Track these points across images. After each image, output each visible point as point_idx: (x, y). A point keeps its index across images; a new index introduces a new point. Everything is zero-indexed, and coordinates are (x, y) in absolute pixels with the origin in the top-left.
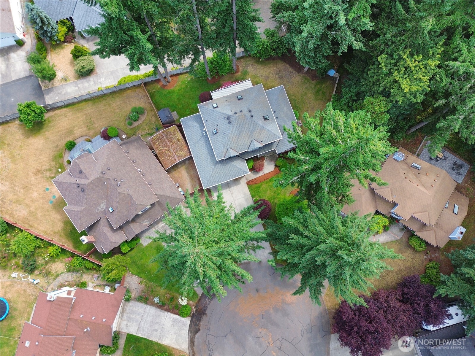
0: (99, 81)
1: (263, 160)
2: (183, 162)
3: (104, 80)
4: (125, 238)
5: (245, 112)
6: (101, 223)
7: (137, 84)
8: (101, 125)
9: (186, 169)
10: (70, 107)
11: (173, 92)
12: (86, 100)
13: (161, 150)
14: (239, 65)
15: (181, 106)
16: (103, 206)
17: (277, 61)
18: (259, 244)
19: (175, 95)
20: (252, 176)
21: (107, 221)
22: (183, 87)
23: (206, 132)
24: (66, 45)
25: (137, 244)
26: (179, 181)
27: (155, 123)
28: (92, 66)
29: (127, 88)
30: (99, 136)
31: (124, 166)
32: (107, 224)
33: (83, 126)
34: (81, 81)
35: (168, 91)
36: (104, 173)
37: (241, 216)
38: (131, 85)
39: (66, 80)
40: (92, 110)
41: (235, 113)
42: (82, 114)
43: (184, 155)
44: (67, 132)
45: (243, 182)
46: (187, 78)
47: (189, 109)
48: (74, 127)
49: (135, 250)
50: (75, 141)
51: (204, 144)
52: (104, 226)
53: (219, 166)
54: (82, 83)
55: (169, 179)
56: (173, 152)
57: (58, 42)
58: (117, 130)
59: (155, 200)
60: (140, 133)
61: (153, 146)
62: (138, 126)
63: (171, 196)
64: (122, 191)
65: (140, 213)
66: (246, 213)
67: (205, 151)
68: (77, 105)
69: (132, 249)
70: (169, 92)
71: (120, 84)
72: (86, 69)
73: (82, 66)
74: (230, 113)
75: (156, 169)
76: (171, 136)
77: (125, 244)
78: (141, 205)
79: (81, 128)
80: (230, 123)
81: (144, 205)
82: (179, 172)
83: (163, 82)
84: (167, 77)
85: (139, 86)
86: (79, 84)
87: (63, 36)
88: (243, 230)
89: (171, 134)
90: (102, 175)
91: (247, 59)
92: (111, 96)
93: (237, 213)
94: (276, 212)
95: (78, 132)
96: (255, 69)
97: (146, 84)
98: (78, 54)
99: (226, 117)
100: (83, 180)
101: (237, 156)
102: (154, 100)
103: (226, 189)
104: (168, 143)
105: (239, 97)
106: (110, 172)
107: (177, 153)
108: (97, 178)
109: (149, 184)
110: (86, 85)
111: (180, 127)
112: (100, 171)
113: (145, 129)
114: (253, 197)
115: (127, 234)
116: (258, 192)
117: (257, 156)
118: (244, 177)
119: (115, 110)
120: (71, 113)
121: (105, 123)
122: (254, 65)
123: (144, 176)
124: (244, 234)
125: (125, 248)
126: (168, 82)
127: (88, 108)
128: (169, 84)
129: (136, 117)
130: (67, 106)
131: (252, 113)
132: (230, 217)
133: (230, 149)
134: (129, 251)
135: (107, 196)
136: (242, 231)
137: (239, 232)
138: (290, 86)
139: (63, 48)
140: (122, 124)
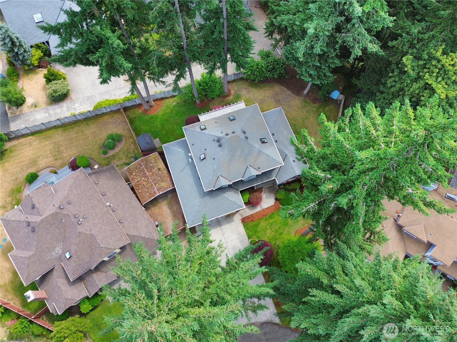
0: (73, 107)
1: (261, 192)
2: (164, 196)
3: (78, 105)
4: (85, 293)
5: (239, 133)
6: (55, 273)
7: (116, 108)
8: (70, 155)
9: (168, 204)
10: (37, 135)
11: (156, 117)
12: (55, 127)
13: (138, 182)
14: (230, 88)
15: (164, 133)
16: (59, 251)
17: (273, 84)
18: (262, 302)
19: (158, 120)
20: (248, 212)
21: (63, 271)
22: (168, 111)
23: (192, 159)
24: (41, 71)
25: (102, 300)
26: (159, 218)
27: (133, 151)
28: (66, 90)
29: (104, 113)
30: (67, 167)
31: (89, 199)
32: (63, 274)
33: (50, 155)
34: (53, 107)
35: (150, 116)
36: (62, 207)
37: (236, 262)
38: (109, 110)
39: (36, 106)
40: (62, 138)
41: (227, 135)
42: (50, 142)
43: (165, 187)
44: (30, 163)
45: (237, 219)
46: (172, 103)
47: (174, 135)
48: (39, 157)
49: (99, 309)
50: (38, 174)
51: (190, 173)
52: (58, 277)
53: (207, 198)
54: (54, 109)
55: (145, 216)
56: (153, 183)
57: (31, 67)
58: (89, 159)
59: (125, 242)
60: (115, 162)
61: (129, 177)
62: (113, 155)
63: (146, 237)
64: (83, 230)
65: (106, 259)
66: (241, 257)
67: (191, 181)
68: (44, 133)
69: (95, 308)
70: (152, 118)
71: (96, 108)
72: (59, 93)
73: (54, 90)
74: (220, 135)
75: (130, 203)
76: (151, 165)
77: (86, 301)
78: (107, 248)
79: (47, 158)
80: (220, 146)
81: (111, 248)
82: (160, 208)
83: (146, 106)
84: (149, 101)
85: (118, 111)
86: (51, 110)
87: (37, 60)
88: (239, 283)
89: (151, 163)
90: (59, 211)
91: (240, 83)
92: (84, 123)
93: (230, 257)
94: (280, 257)
95: (42, 163)
96: (248, 93)
97: (126, 109)
98: (50, 78)
99: (216, 140)
100: (35, 216)
101: (230, 186)
102: (133, 126)
103: (216, 227)
104: (147, 173)
105: (232, 118)
106: (70, 206)
107: (157, 185)
108: (52, 214)
109: (120, 222)
110: (58, 111)
111: (162, 154)
112: (57, 206)
113: (122, 159)
114: (249, 238)
115: (89, 288)
116: (256, 232)
117: (253, 188)
118: (238, 213)
119: (88, 137)
120: (37, 141)
121: (75, 152)
122: (247, 88)
123: (114, 212)
124: (240, 289)
125: (85, 306)
126: (151, 107)
127: (57, 136)
128: (152, 109)
129: (112, 145)
130: (33, 134)
131: (247, 135)
132: (220, 261)
133: (220, 177)
134: (91, 311)
135: (64, 237)
136: (237, 284)
137: (233, 286)
138: (289, 110)
139: (36, 73)
140: (95, 153)
